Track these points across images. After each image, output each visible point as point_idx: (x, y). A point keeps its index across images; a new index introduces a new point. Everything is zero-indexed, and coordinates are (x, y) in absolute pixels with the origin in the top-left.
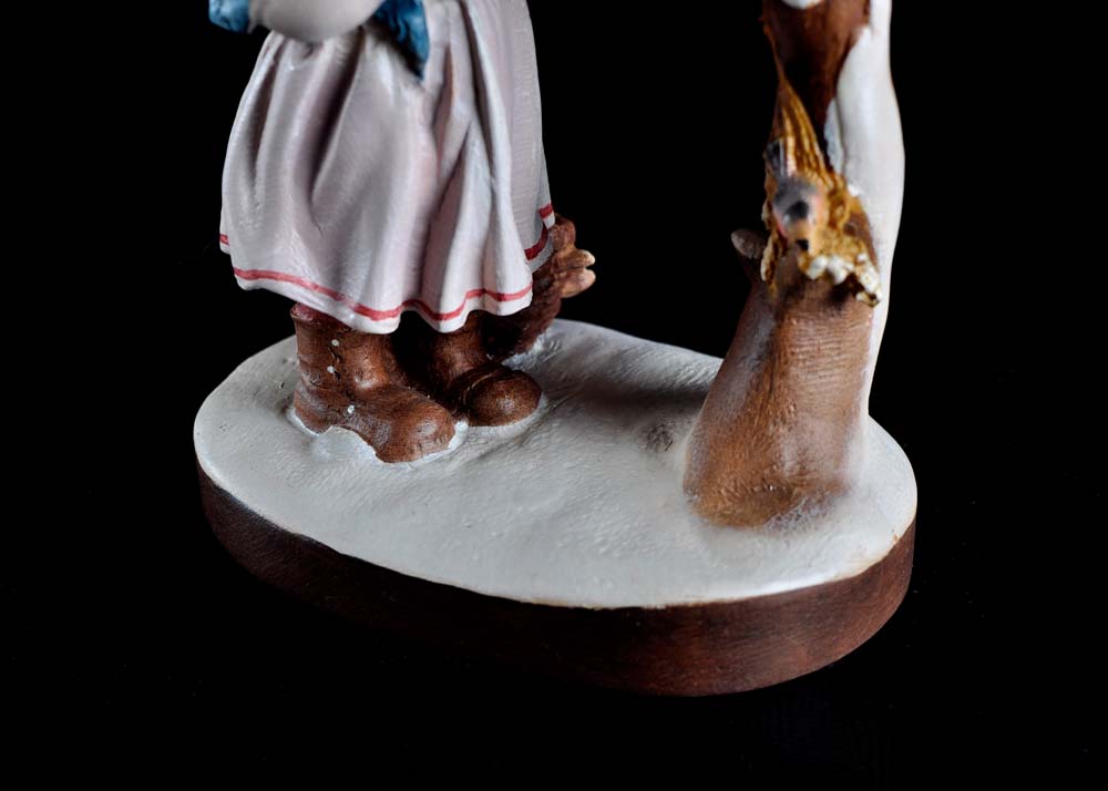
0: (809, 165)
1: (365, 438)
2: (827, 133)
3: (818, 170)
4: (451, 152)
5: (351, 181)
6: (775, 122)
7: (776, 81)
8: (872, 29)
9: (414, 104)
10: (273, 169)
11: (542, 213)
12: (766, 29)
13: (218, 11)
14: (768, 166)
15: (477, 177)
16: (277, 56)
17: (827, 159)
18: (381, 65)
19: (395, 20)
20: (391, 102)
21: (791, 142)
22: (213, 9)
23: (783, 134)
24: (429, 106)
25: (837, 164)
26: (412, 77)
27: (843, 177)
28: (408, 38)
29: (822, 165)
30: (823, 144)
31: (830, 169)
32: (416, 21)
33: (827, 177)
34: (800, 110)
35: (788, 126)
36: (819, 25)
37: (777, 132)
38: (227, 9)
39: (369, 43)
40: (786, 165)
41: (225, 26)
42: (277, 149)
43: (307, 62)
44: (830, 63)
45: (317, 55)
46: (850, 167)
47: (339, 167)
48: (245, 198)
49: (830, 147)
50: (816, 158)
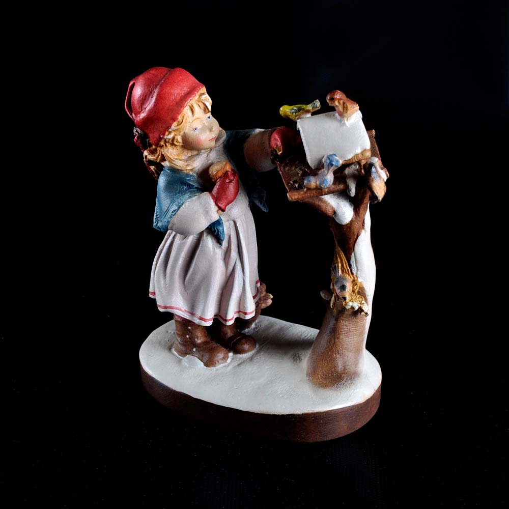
0: (346, 273)
1: (200, 359)
2: (351, 262)
3: (348, 274)
4: (230, 268)
5: (198, 277)
6: (335, 259)
7: (335, 246)
8: (365, 231)
9: (219, 253)
10: (172, 273)
11: (257, 283)
12: (331, 229)
13: (157, 225)
14: (332, 272)
15: (239, 276)
16: (174, 238)
17: (351, 270)
18: (209, 242)
19: (214, 228)
20: (212, 253)
21: (340, 265)
22: (154, 224)
23: (338, 263)
24: (223, 253)
25: (354, 272)
26: (219, 245)
27: (356, 276)
28: (218, 234)
29: (350, 273)
30: (350, 266)
31: (352, 273)
32: (221, 228)
33: (351, 276)
34: (343, 255)
35: (339, 260)
36: (349, 230)
37: (335, 262)
38: (160, 224)
39: (205, 234)
40: (338, 272)
41: (159, 230)
42: (174, 267)
43: (184, 240)
44: (352, 241)
45: (188, 238)
46: (359, 273)
47: (194, 273)
48: (162, 282)
49: (352, 267)
50: (348, 270)
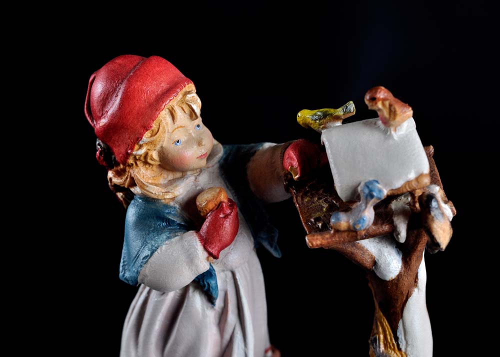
0: (390, 348)
2: (398, 334)
3: (394, 349)
4: (227, 337)
5: (182, 349)
6: (374, 327)
7: (374, 309)
8: (419, 289)
9: (211, 315)
10: (146, 342)
11: (266, 351)
12: (370, 285)
13: (124, 275)
14: (371, 346)
15: (238, 348)
16: (149, 293)
17: (398, 345)
18: (196, 300)
19: (203, 282)
20: (201, 315)
21: (382, 336)
22: (121, 274)
23: (378, 333)
24: (217, 316)
25: (403, 347)
26: (210, 305)
27: (405, 353)
28: (209, 289)
29: (396, 348)
30: (397, 339)
31: (400, 350)
32: (212, 282)
33: (398, 353)
34: (386, 323)
35: (381, 329)
36: (394, 287)
37: (375, 331)
38: (127, 275)
39: (191, 290)
40: (380, 347)
41: (126, 282)
42: (148, 334)
43: (162, 297)
44: (400, 303)
45: (167, 295)
46: (409, 349)
47: (176, 343)
49: (400, 340)
50: (393, 345)
